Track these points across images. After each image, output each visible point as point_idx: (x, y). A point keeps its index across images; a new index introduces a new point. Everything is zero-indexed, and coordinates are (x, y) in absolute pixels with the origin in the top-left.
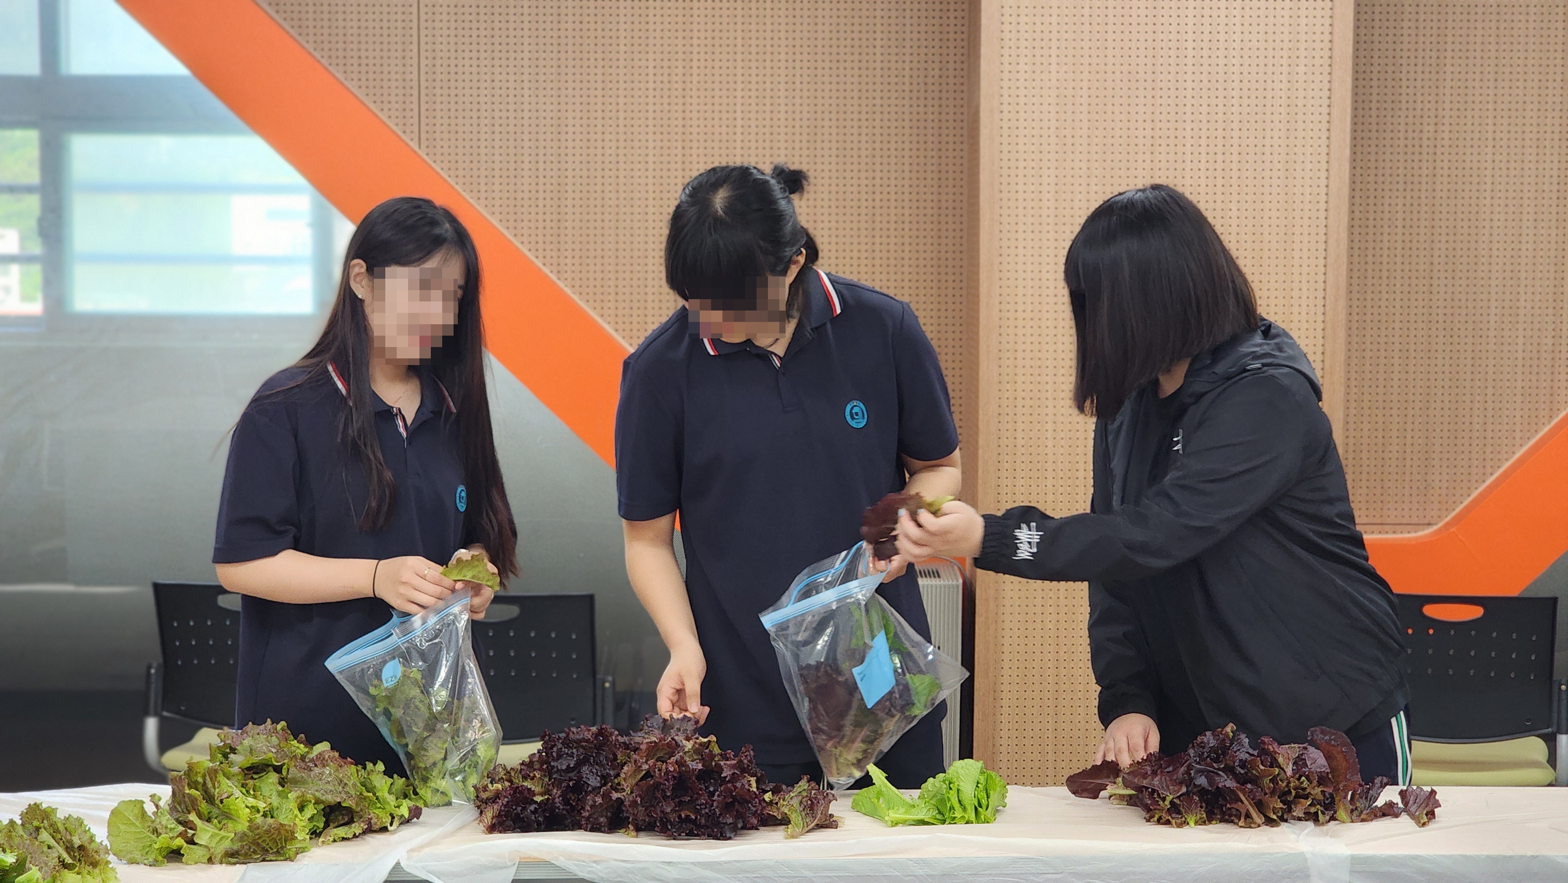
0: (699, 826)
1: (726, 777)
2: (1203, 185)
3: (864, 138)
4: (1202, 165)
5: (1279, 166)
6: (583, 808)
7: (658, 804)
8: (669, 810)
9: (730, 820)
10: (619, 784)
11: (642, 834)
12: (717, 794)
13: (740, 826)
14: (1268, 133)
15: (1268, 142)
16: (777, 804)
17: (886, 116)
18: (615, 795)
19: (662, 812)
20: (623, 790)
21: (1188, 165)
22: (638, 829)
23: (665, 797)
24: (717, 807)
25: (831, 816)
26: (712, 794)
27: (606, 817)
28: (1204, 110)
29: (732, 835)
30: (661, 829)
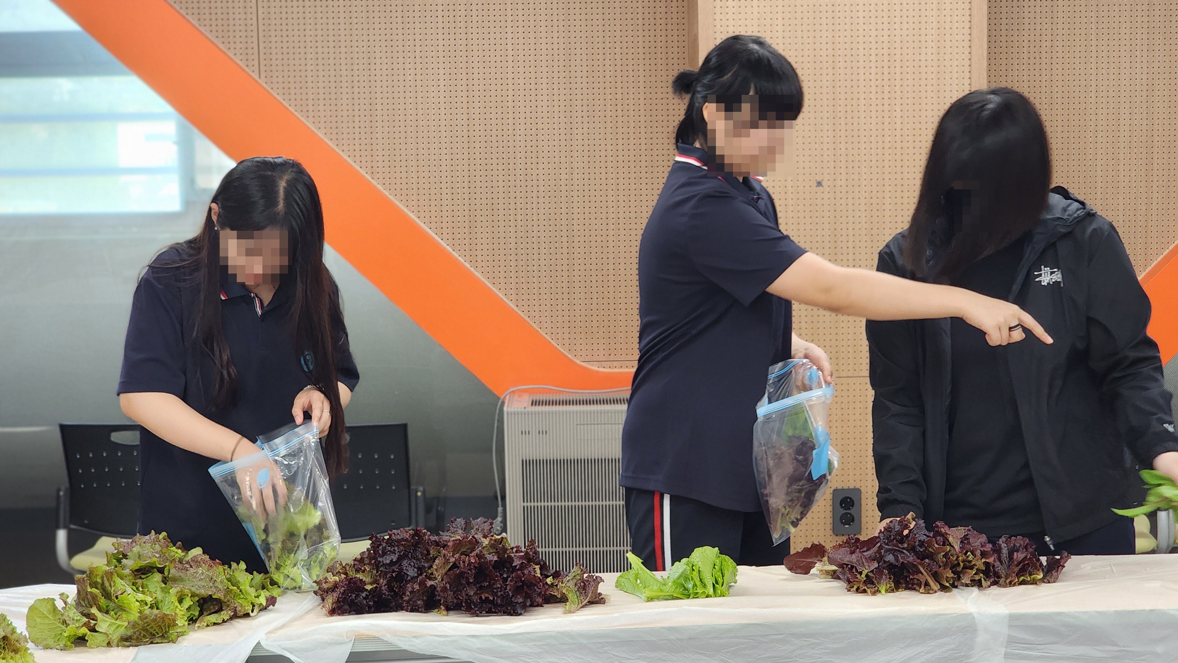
0: (496, 606)
1: (516, 566)
2: (874, 92)
3: (608, 62)
4: (873, 77)
5: (933, 76)
6: (404, 594)
7: (463, 589)
8: (472, 593)
9: (521, 600)
10: (432, 574)
11: (451, 613)
12: (509, 579)
13: (528, 604)
14: (924, 51)
15: (923, 57)
16: (557, 586)
17: (625, 45)
18: (429, 583)
19: (467, 595)
20: (436, 579)
21: (862, 77)
22: (448, 609)
23: (469, 583)
24: (510, 590)
25: (600, 594)
26: (505, 580)
27: (423, 600)
28: (874, 33)
29: (522, 612)
30: (467, 608)
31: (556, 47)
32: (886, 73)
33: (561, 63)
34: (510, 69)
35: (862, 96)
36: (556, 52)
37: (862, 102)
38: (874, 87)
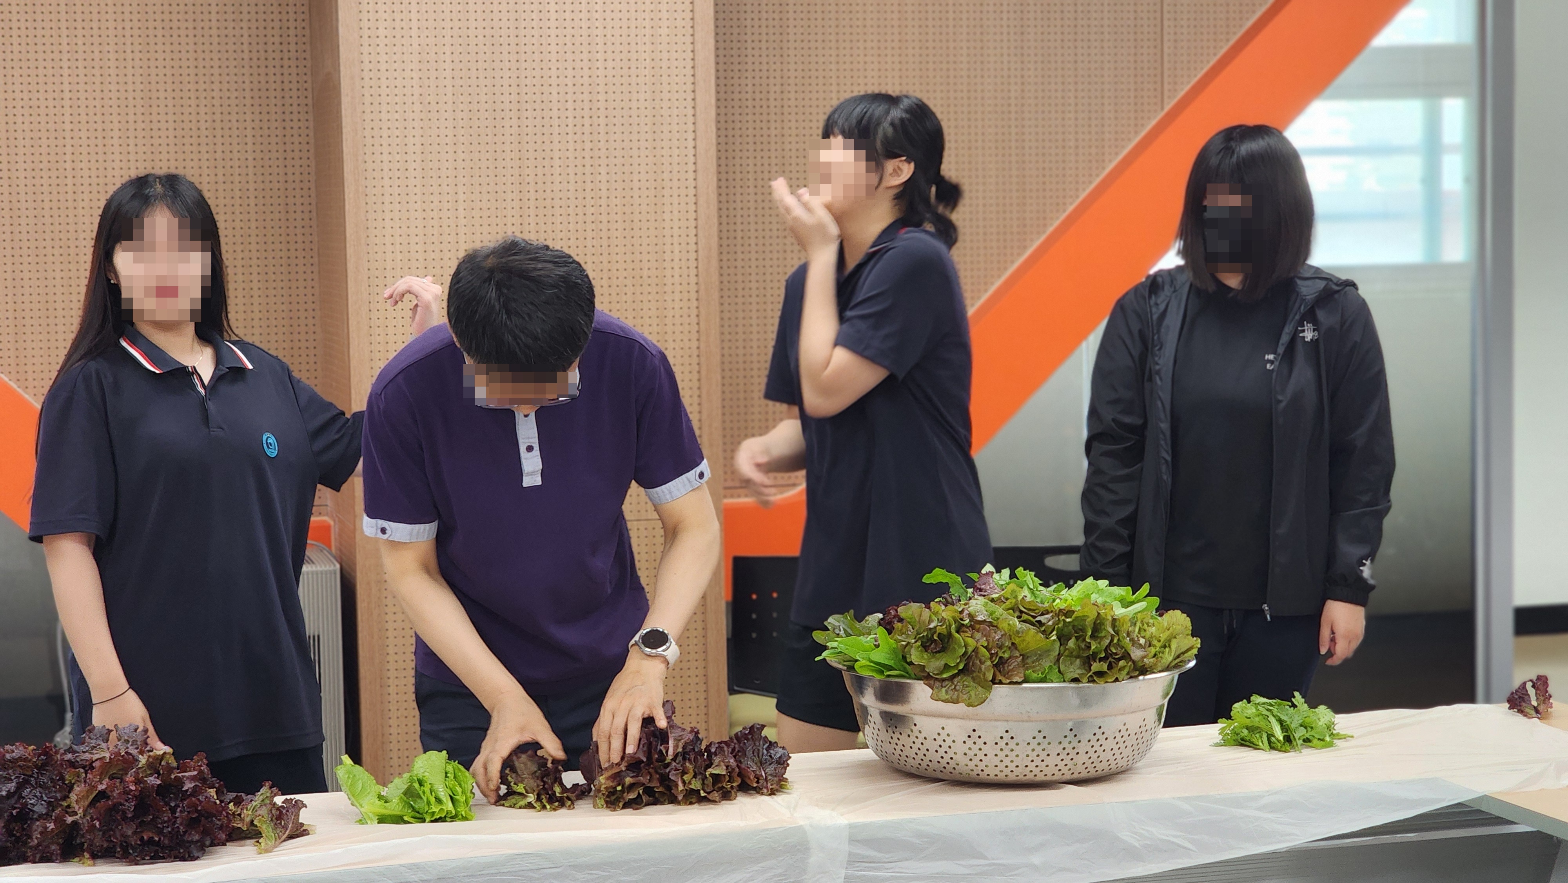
0: (164, 848)
1: (187, 791)
2: (571, 149)
3: (202, 110)
4: (570, 129)
5: (647, 129)
6: (30, 837)
7: (117, 827)
8: (130, 833)
9: (196, 837)
10: (69, 806)
11: (98, 861)
12: (179, 810)
13: (208, 843)
14: (635, 96)
15: (634, 104)
16: (239, 815)
18: (69, 820)
19: (122, 835)
20: (76, 814)
21: (556, 130)
22: (94, 857)
23: (125, 818)
24: (181, 824)
25: (302, 825)
26: (173, 810)
27: (58, 844)
28: (570, 72)
29: (199, 854)
30: (122, 855)
31: (130, 88)
32: (587, 125)
33: (139, 110)
34: (67, 118)
35: (556, 155)
36: (130, 95)
37: (557, 162)
38: (571, 143)
